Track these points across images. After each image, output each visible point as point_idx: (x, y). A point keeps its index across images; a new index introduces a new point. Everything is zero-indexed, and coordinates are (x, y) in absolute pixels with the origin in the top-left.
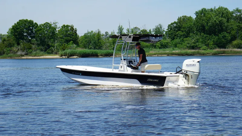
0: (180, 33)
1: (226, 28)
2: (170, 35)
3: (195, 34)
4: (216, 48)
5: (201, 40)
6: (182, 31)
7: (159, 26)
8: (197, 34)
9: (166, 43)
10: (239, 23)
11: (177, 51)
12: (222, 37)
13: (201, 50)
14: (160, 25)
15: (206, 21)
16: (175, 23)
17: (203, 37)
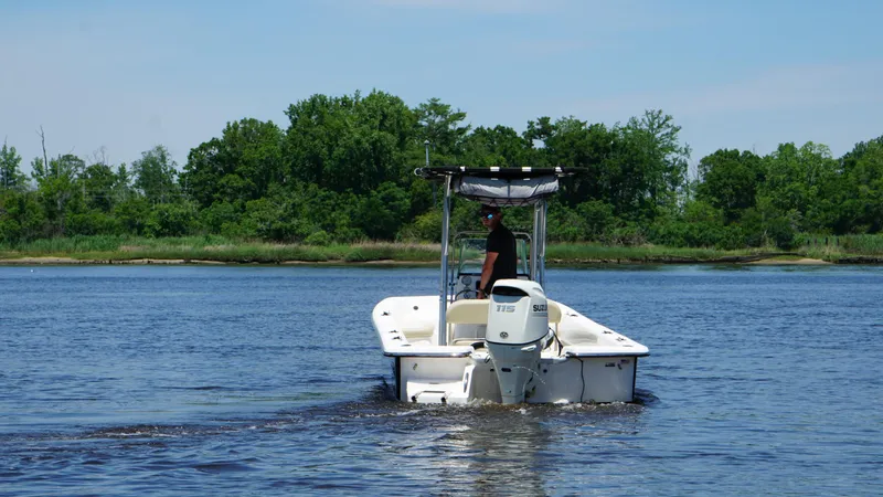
0: (234, 180)
1: (397, 167)
2: (198, 189)
3: (288, 187)
4: (359, 238)
5: (307, 209)
6: (240, 174)
7: (154, 155)
8: (293, 189)
9: (182, 215)
10: (442, 153)
11: (221, 246)
12: (383, 199)
13: (306, 244)
14: (159, 148)
15: (326, 140)
16: (214, 143)
17: (315, 197)
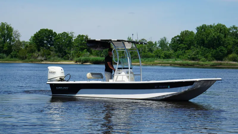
0: (182, 45)
1: (224, 42)
2: (173, 47)
3: (196, 47)
4: (214, 60)
5: (200, 53)
6: (184, 44)
7: (163, 39)
8: (197, 47)
9: (170, 53)
10: (235, 39)
11: (179, 61)
12: (220, 50)
13: (200, 61)
14: (164, 37)
15: (206, 35)
16: (178, 36)
17: (202, 49)
